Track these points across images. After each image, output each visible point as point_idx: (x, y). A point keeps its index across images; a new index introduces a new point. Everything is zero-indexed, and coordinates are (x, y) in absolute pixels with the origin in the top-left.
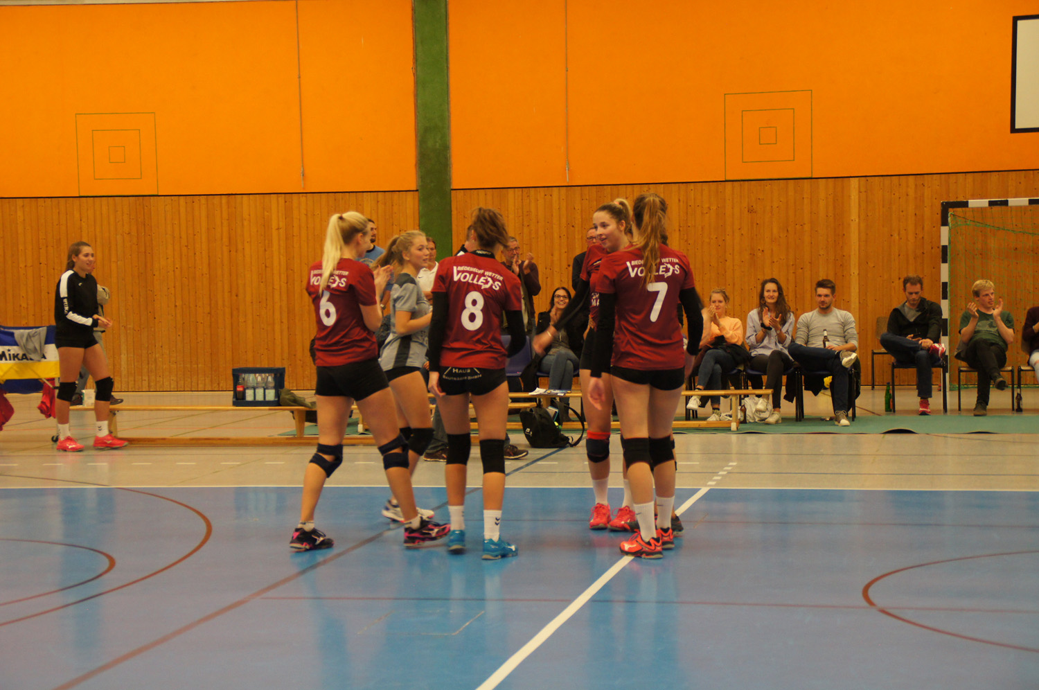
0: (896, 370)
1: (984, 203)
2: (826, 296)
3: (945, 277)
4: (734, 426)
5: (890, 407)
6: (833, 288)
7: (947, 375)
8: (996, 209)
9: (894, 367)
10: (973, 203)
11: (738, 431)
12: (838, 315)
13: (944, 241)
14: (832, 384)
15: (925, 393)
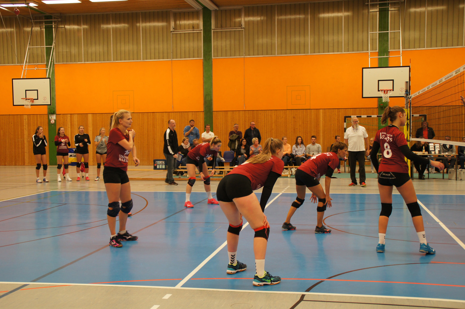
2: (314, 140)
4: (289, 176)
6: (316, 138)
7: (346, 162)
11: (290, 177)
12: (317, 145)
15: (339, 167)
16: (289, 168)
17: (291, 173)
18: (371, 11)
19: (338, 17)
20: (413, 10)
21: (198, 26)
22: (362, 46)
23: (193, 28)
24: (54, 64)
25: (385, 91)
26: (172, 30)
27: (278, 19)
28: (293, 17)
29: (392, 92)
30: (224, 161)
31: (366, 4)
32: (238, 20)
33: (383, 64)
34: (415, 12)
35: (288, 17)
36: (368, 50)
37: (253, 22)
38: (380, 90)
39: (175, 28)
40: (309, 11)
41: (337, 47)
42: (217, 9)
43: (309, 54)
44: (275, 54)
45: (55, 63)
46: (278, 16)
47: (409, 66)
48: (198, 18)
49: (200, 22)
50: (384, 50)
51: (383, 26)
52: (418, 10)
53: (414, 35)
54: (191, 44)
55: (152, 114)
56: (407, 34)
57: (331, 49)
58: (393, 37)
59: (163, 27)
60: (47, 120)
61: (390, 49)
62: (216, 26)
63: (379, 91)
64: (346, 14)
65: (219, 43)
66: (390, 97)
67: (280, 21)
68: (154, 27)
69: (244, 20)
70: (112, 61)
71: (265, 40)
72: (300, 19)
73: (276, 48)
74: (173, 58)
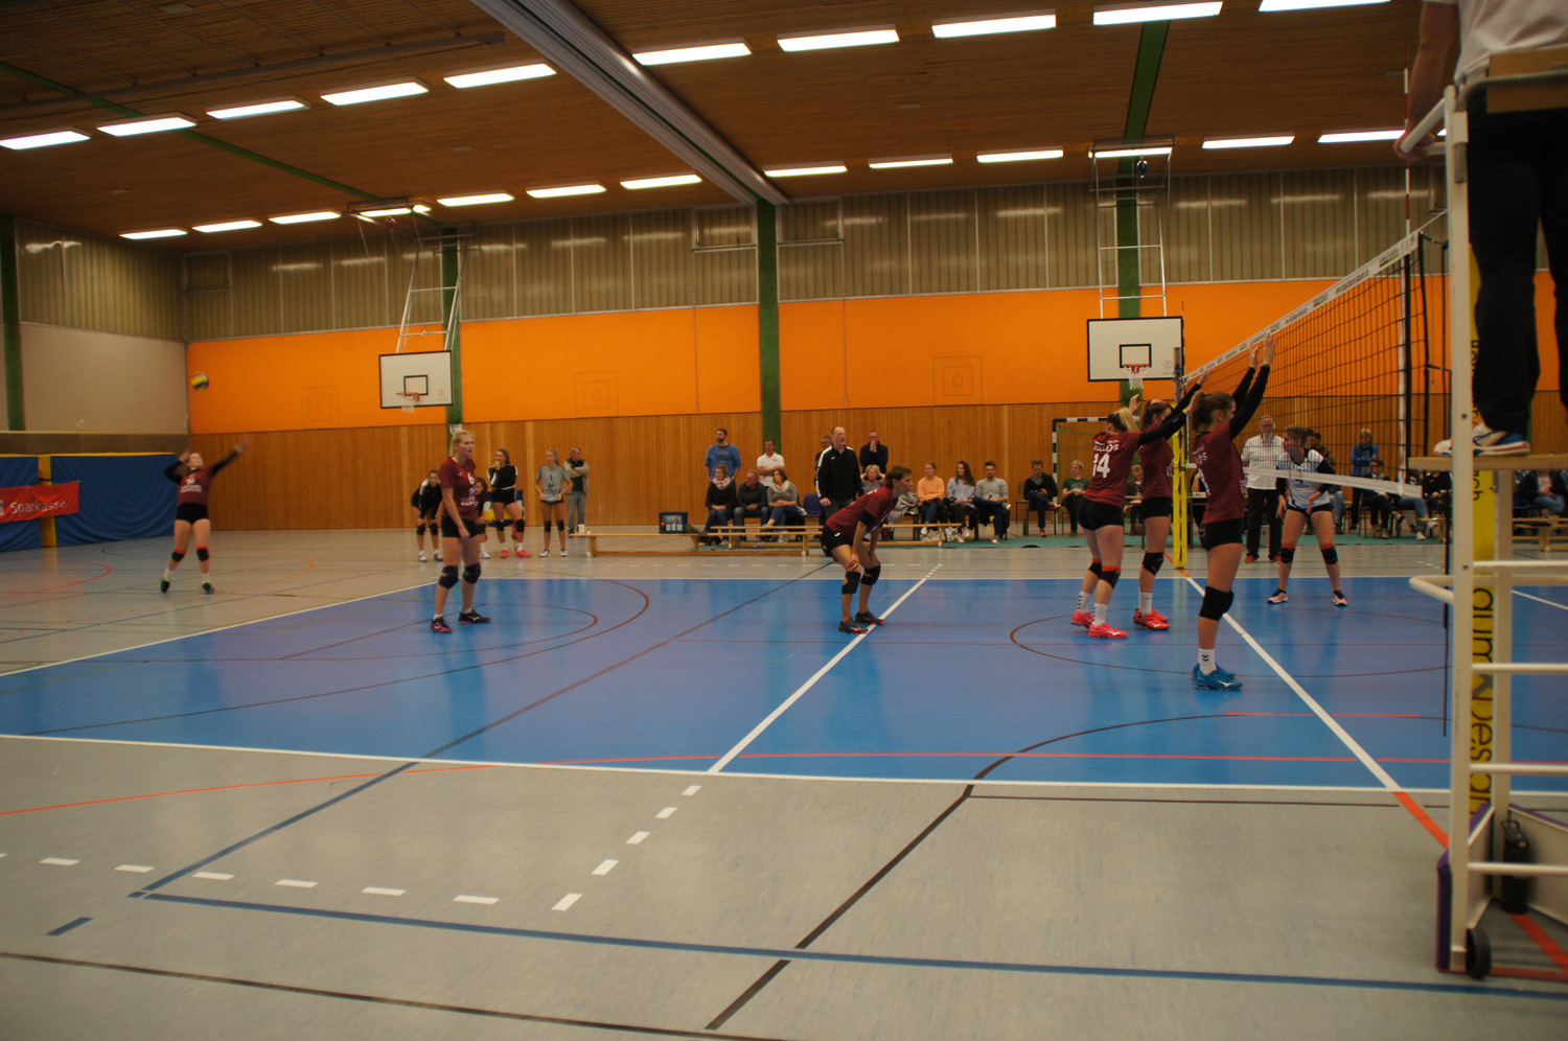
0: (1030, 513)
1: (1075, 419)
2: (991, 470)
3: (1055, 461)
4: (940, 544)
5: (1026, 532)
8: (1081, 423)
9: (1028, 511)
10: (1069, 420)
11: (943, 547)
12: (998, 481)
13: (1054, 441)
14: (994, 520)
15: (1042, 525)
17: (943, 538)
18: (1100, 205)
19: (1035, 218)
20: (1183, 205)
21: (748, 238)
22: (1085, 276)
23: (738, 241)
24: (458, 323)
25: (1133, 367)
26: (694, 246)
27: (912, 222)
28: (943, 217)
29: (1148, 369)
30: (805, 513)
31: (1091, 190)
32: (830, 224)
33: (1129, 312)
34: (1188, 209)
35: (934, 217)
36: (1097, 284)
37: (861, 227)
38: (1125, 365)
39: (701, 243)
40: (976, 204)
41: (1035, 277)
42: (788, 202)
43: (979, 292)
44: (908, 292)
45: (461, 321)
46: (912, 214)
47: (1181, 317)
48: (748, 222)
49: (753, 231)
50: (1129, 285)
51: (1127, 235)
52: (1194, 205)
53: (1187, 254)
54: (735, 274)
55: (654, 419)
56: (1174, 253)
57: (1022, 280)
58: (1146, 256)
59: (676, 241)
60: (445, 436)
61: (1143, 282)
62: (786, 238)
63: (1121, 367)
64: (1052, 210)
65: (792, 271)
66: (1144, 379)
67: (917, 226)
68: (659, 242)
69: (841, 223)
70: (574, 314)
71: (886, 265)
72: (957, 220)
73: (910, 281)
74: (697, 304)
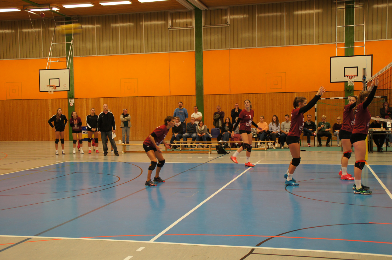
1: (324, 98)
2: (287, 118)
3: (316, 115)
11: (266, 150)
13: (316, 107)
15: (309, 142)
16: (266, 142)
17: (267, 147)
18: (338, 8)
19: (310, 14)
20: (375, 6)
21: (191, 23)
22: (330, 38)
23: (187, 25)
24: (72, 57)
25: (350, 77)
26: (169, 27)
27: (258, 17)
28: (271, 14)
29: (356, 77)
30: (211, 136)
31: (334, 2)
32: (224, 18)
33: (349, 53)
34: (378, 8)
35: (267, 14)
36: (336, 42)
37: (237, 19)
38: (346, 76)
39: (172, 26)
40: (285, 9)
41: (309, 39)
42: (207, 9)
43: (285, 46)
44: (256, 46)
45: (73, 56)
46: (258, 14)
47: (372, 55)
48: (191, 17)
49: (192, 21)
50: (349, 41)
51: (349, 20)
52: (380, 6)
53: (376, 27)
54: (185, 39)
56: (370, 27)
57: (303, 41)
58: (358, 29)
59: (161, 25)
60: (67, 103)
61: (355, 41)
62: (206, 24)
64: (317, 11)
65: (209, 38)
66: (354, 82)
67: (260, 19)
68: (155, 25)
69: (229, 18)
70: (120, 54)
71: (247, 35)
72: (277, 16)
73: (257, 41)
74: (170, 51)
